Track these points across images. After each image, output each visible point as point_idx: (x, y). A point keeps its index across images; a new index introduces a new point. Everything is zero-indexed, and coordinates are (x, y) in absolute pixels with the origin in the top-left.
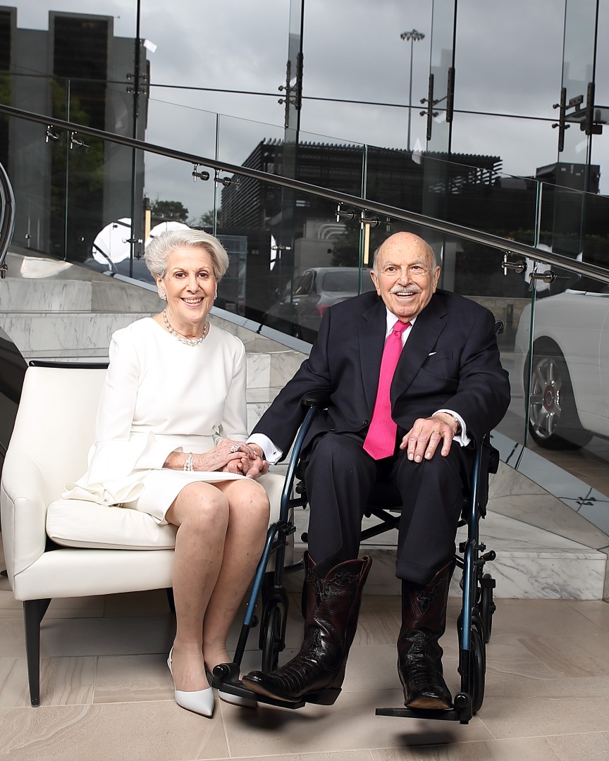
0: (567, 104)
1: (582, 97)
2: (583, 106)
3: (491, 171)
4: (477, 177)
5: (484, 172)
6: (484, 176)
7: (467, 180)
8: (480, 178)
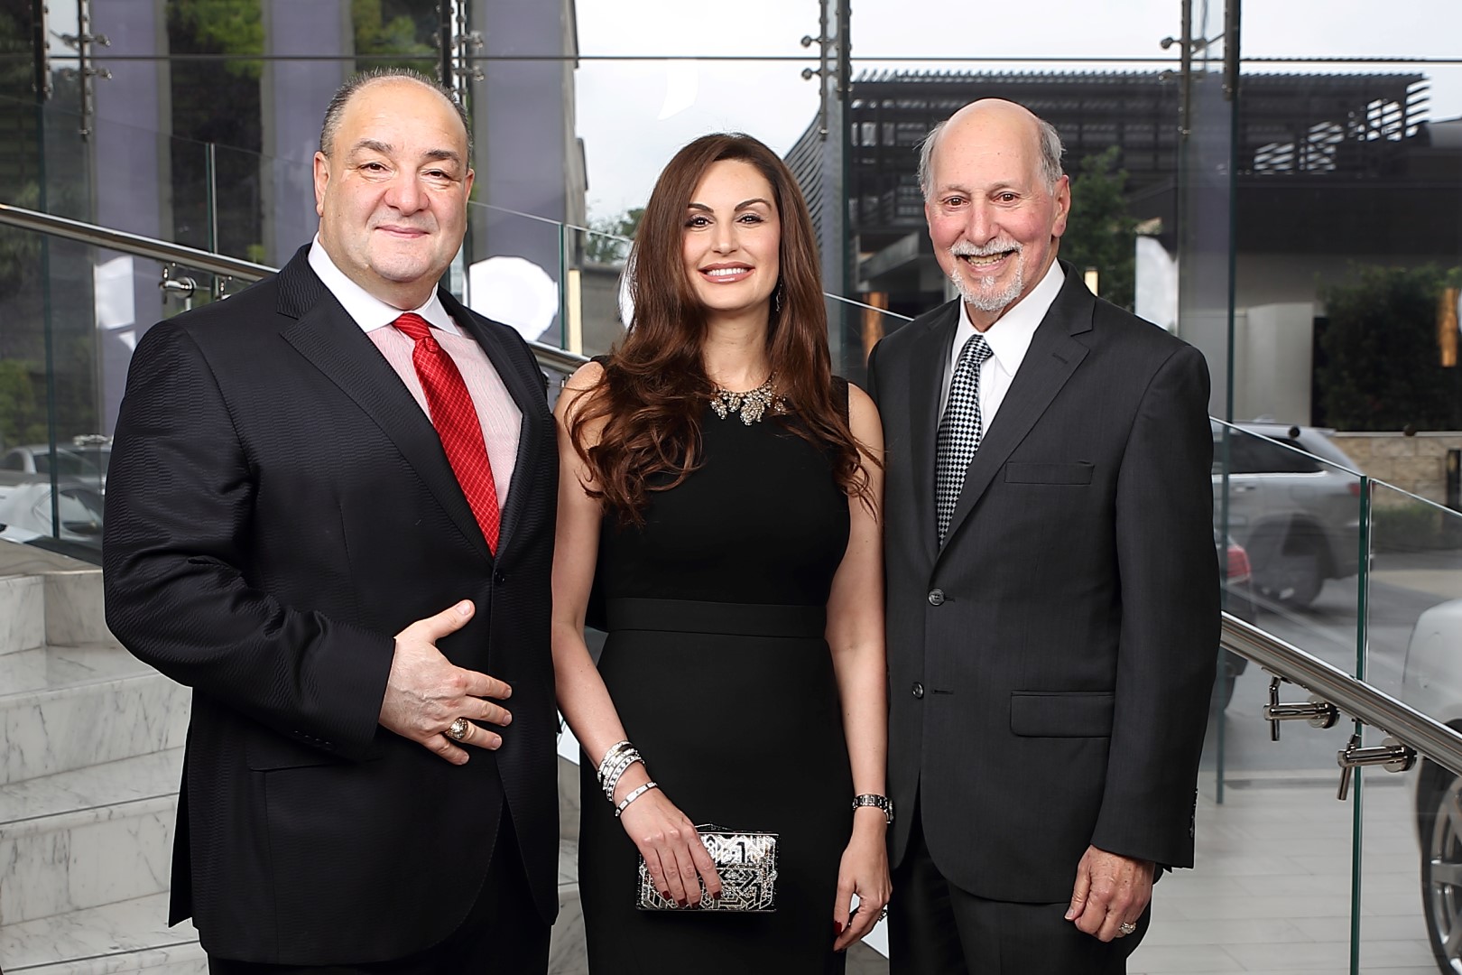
3: (1403, 107)
4: (1367, 123)
5: (1387, 109)
6: (1387, 120)
7: (1346, 130)
8: (1376, 124)
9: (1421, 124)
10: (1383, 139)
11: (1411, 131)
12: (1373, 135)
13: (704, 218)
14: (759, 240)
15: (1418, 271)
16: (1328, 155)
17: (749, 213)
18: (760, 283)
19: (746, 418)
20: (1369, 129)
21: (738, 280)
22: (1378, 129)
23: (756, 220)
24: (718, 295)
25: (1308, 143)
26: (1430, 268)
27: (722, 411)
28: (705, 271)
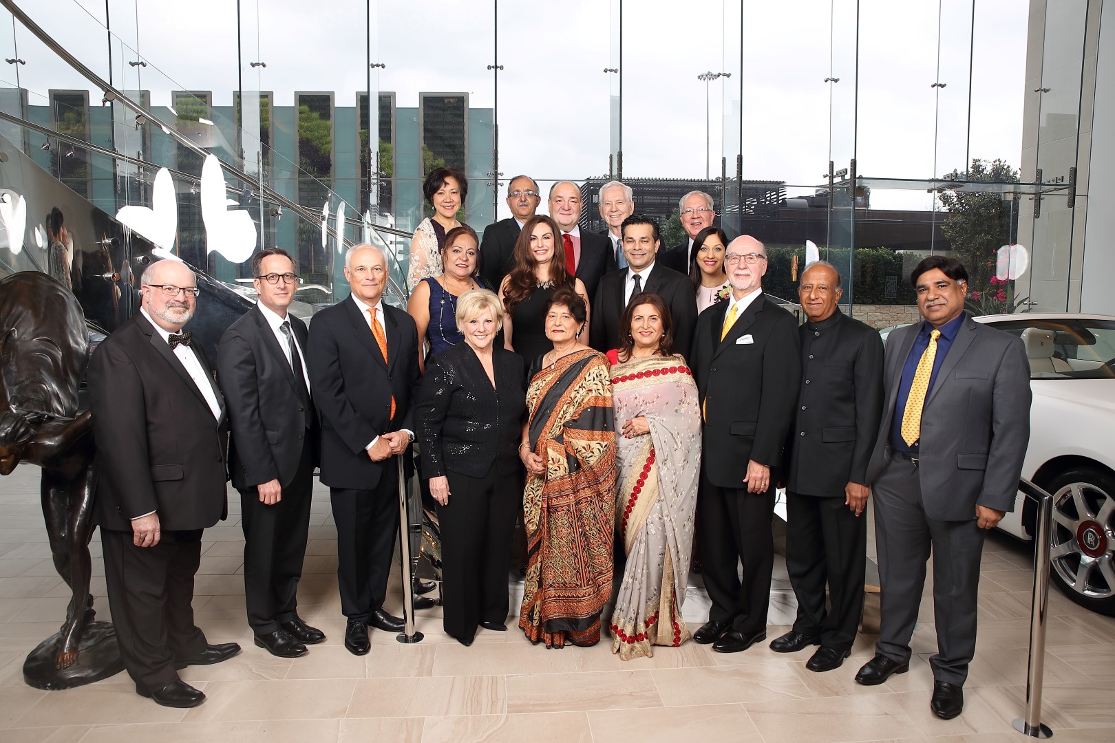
0: (835, 174)
1: (846, 170)
2: (848, 177)
3: (777, 193)
4: (766, 198)
5: (772, 194)
6: (772, 197)
7: (758, 201)
8: (769, 199)
9: (783, 199)
10: (771, 203)
11: (780, 202)
12: (768, 202)
13: (535, 238)
14: (549, 243)
15: (785, 250)
16: (752, 209)
17: (546, 236)
18: (550, 254)
19: (545, 287)
20: (766, 200)
21: (544, 253)
22: (769, 201)
23: (548, 238)
24: (539, 258)
25: (746, 205)
26: (789, 248)
27: (538, 286)
28: (536, 251)
